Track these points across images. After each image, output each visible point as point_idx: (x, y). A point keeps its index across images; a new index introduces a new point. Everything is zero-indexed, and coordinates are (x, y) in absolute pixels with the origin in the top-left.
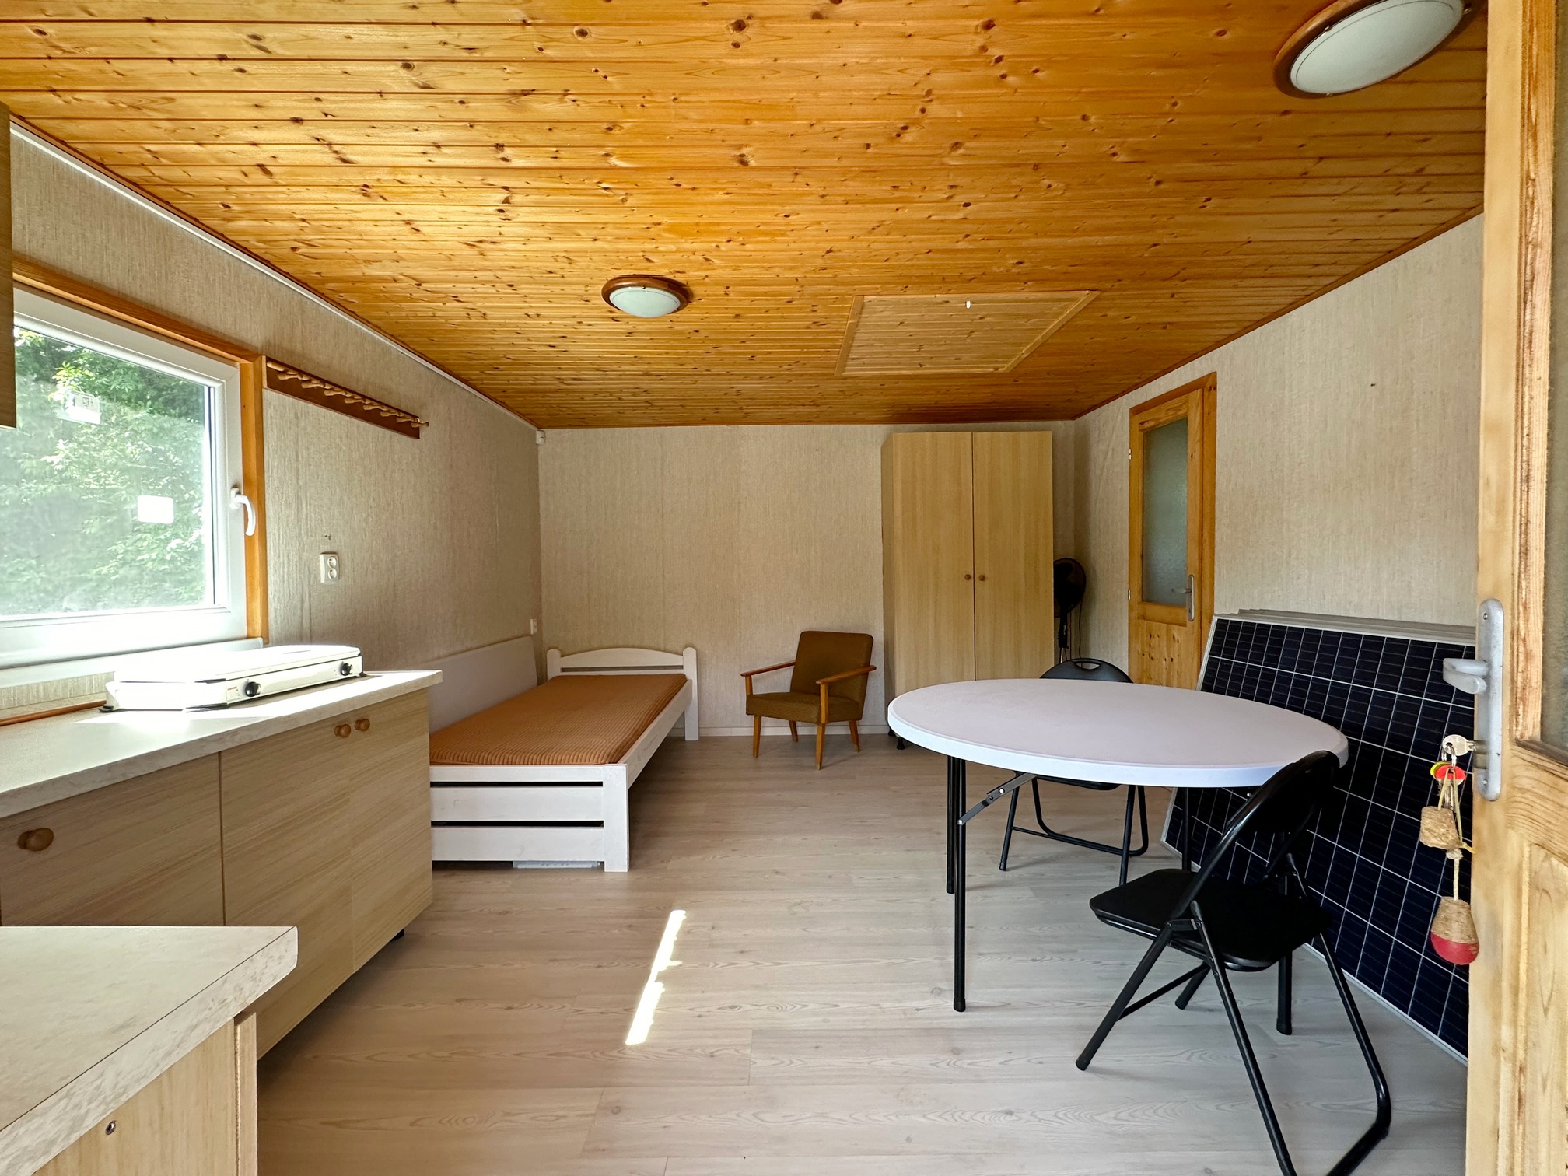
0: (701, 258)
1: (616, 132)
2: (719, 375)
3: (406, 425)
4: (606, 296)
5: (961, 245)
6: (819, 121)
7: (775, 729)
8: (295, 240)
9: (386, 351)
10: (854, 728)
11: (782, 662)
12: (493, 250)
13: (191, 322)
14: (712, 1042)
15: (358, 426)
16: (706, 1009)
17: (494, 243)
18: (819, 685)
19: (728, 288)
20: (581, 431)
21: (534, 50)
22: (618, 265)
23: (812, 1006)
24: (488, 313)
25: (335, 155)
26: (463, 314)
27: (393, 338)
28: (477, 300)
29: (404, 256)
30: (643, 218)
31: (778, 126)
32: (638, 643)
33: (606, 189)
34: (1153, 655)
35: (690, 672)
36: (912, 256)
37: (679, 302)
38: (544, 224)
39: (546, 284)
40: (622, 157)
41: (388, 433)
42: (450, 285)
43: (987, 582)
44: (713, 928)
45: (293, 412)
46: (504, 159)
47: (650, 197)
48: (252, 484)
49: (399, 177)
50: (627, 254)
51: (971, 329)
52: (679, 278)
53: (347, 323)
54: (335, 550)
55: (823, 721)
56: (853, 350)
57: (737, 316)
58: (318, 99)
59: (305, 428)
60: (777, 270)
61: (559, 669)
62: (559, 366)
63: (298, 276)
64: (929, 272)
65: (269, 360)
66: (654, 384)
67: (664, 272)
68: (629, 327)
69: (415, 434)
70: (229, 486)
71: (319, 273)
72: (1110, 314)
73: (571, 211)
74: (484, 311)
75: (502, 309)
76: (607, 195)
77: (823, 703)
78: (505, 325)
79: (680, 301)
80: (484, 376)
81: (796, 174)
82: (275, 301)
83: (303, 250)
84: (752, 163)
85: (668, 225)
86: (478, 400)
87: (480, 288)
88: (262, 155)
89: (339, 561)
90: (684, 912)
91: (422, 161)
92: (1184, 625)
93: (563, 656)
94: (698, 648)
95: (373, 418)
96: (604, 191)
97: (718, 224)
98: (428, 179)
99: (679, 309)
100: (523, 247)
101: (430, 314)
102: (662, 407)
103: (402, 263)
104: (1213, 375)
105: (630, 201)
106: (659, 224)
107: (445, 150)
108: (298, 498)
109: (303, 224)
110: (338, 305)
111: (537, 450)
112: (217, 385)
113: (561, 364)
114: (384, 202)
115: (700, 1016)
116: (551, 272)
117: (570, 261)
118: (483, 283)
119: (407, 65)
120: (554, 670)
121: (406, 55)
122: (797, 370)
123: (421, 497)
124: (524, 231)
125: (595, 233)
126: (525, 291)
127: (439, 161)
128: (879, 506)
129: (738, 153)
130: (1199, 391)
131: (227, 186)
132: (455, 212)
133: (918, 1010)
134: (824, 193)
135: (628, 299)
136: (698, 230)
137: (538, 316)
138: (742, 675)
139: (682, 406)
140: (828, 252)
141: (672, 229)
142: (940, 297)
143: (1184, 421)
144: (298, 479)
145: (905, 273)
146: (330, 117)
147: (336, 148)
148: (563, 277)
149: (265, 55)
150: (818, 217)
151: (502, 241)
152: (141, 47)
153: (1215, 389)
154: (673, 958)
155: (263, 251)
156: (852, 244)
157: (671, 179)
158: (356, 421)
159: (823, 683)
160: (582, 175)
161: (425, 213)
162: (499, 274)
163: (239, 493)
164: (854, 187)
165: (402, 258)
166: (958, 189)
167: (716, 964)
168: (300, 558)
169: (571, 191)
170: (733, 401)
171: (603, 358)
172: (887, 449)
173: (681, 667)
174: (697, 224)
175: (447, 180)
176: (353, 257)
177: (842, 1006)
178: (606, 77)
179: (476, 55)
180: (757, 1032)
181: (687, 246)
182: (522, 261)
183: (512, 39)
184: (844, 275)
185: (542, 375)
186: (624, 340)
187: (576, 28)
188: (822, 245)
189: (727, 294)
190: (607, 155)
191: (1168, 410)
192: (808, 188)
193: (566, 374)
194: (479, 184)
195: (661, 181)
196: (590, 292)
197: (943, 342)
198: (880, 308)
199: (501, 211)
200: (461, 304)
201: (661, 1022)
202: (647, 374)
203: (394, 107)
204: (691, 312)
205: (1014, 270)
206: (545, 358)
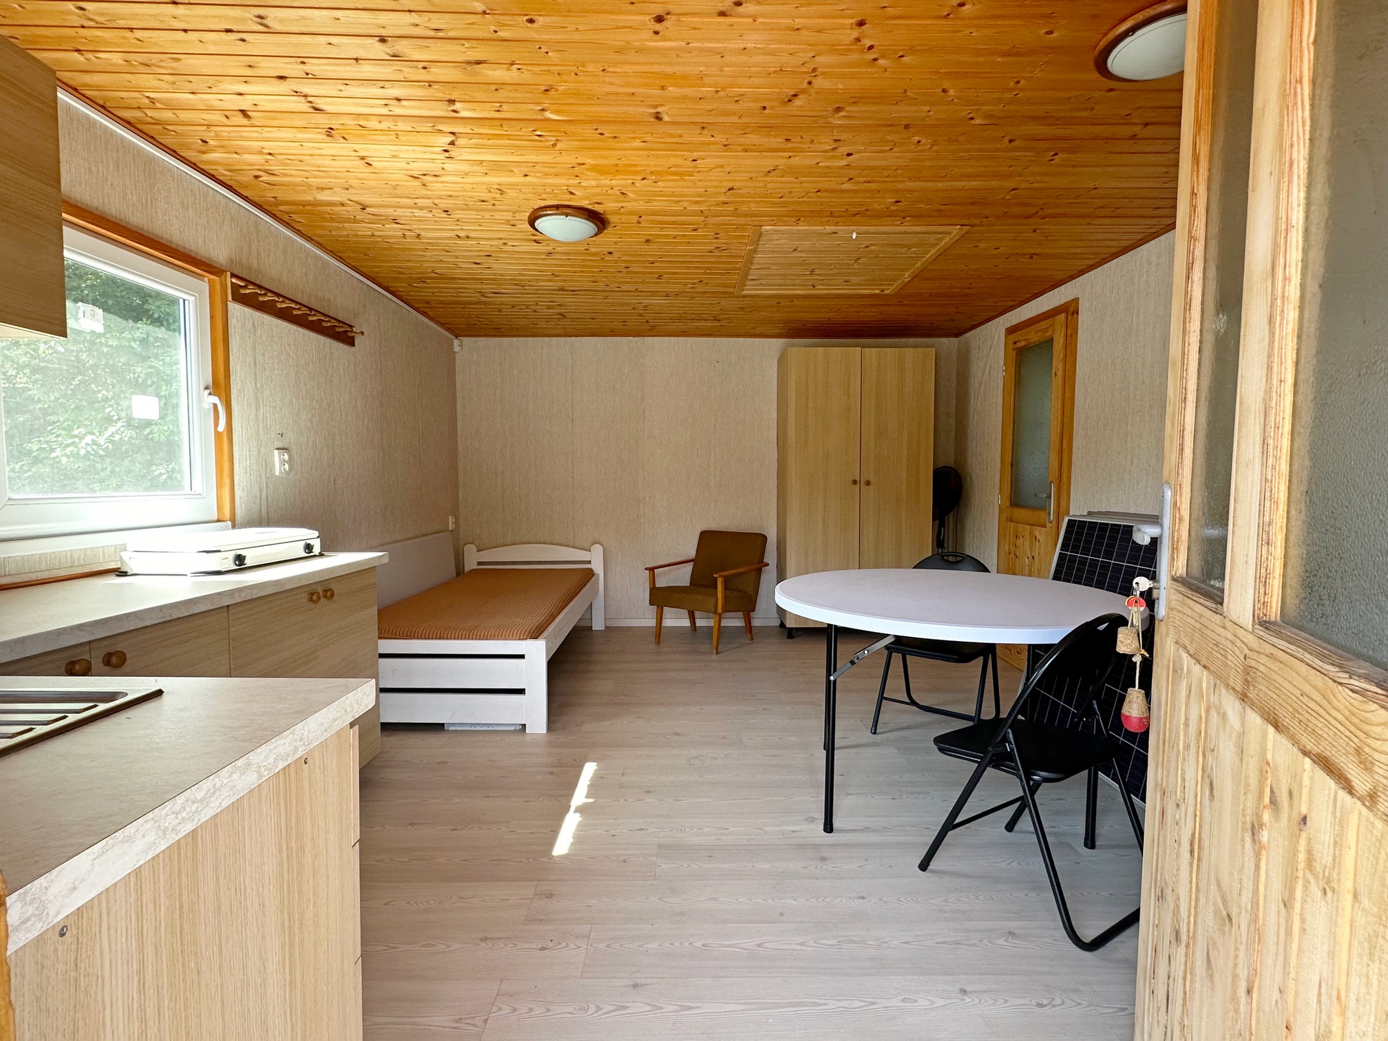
0: (618, 192)
1: (552, 93)
2: (628, 291)
3: (343, 334)
4: (532, 222)
5: (846, 186)
6: (723, 89)
7: (676, 619)
8: (259, 170)
9: (326, 265)
10: (748, 620)
11: (683, 559)
12: (434, 182)
13: (171, 242)
14: (624, 852)
15: (304, 335)
16: (618, 831)
17: (436, 176)
18: (716, 578)
19: (640, 217)
20: (497, 339)
21: (490, 32)
22: (544, 196)
23: (706, 829)
24: (422, 233)
25: (309, 105)
26: (400, 234)
27: (331, 253)
28: (412, 222)
29: (353, 185)
30: (570, 159)
31: (689, 91)
32: (549, 540)
33: (539, 136)
34: (1018, 554)
35: (598, 567)
36: (803, 194)
37: (596, 230)
38: (482, 162)
39: (477, 210)
40: (556, 112)
41: (329, 341)
42: (392, 210)
43: (871, 487)
44: (623, 774)
45: (251, 322)
46: (455, 111)
47: (577, 143)
48: (220, 385)
49: (361, 123)
50: (553, 188)
51: (859, 256)
52: (597, 208)
53: (293, 241)
54: (286, 446)
55: (720, 610)
56: (751, 272)
57: (648, 241)
58: (303, 63)
59: (261, 337)
60: (685, 204)
61: (475, 563)
62: (481, 281)
63: (256, 199)
64: (818, 208)
65: (233, 275)
66: (569, 299)
67: (585, 203)
68: (550, 249)
69: (350, 342)
70: (202, 388)
71: (275, 198)
72: (982, 245)
73: (507, 153)
74: (418, 232)
75: (436, 230)
76: (540, 141)
77: (720, 595)
78: (437, 244)
79: (597, 226)
80: (410, 288)
81: (703, 128)
82: (236, 222)
83: (265, 178)
84: (666, 118)
85: (592, 165)
86: (403, 310)
87: (418, 213)
88: (245, 103)
89: (290, 458)
90: (595, 764)
91: (385, 111)
92: (1045, 526)
93: (478, 551)
94: (605, 545)
95: (316, 327)
96: (537, 138)
97: (635, 165)
98: (384, 125)
99: (596, 235)
100: (462, 180)
101: (370, 233)
102: (573, 319)
103: (351, 191)
104: (1076, 301)
105: (560, 145)
106: (583, 164)
107: (404, 103)
108: (257, 399)
109: (270, 157)
110: (286, 224)
111: (455, 357)
112: (191, 299)
113: (483, 279)
114: (345, 141)
115: (614, 835)
116: (484, 201)
117: (502, 192)
118: (421, 209)
119: (383, 40)
120: (470, 564)
121: (383, 32)
122: (700, 289)
123: (356, 400)
124: (464, 167)
125: (526, 170)
126: (458, 216)
127: (398, 111)
128: (775, 416)
129: (654, 111)
130: (1064, 315)
131: (208, 126)
132: (406, 152)
133: (794, 832)
134: (727, 143)
135: (552, 226)
136: (616, 170)
137: (468, 237)
138: (646, 569)
139: (592, 319)
140: (730, 189)
141: (594, 168)
142: (829, 229)
143: (1050, 342)
144: (256, 382)
145: (798, 208)
146: (310, 76)
147: (310, 99)
148: (494, 205)
149: (266, 30)
150: (721, 161)
151: (443, 175)
152: (162, 21)
153: (1077, 313)
154: (587, 797)
155: (229, 178)
156: (749, 184)
157: (596, 129)
158: (301, 330)
159: (720, 576)
160: (521, 124)
161: (380, 152)
162: (436, 201)
163: (210, 394)
164: (753, 139)
165: (351, 187)
166: (842, 143)
167: (626, 800)
168: (259, 453)
169: (508, 137)
170: (641, 315)
171: (523, 275)
172: (782, 361)
173: (589, 562)
174: (616, 165)
175: (402, 126)
176: (309, 186)
177: (731, 829)
178: (547, 53)
179: (440, 34)
180: (660, 846)
181: (608, 182)
182: (458, 191)
183: (472, 23)
184: (744, 208)
185: (465, 288)
186: (544, 259)
187: (527, 17)
188: (723, 184)
189: (639, 223)
190: (543, 110)
191: (1036, 332)
192: (713, 139)
193: (487, 288)
194: (430, 129)
195: (588, 131)
196: (517, 218)
197: (833, 267)
198: (775, 237)
199: (446, 151)
200: (399, 225)
201: (579, 839)
202: (562, 289)
203: (367, 70)
204: (607, 237)
205: (893, 208)
206: (470, 274)
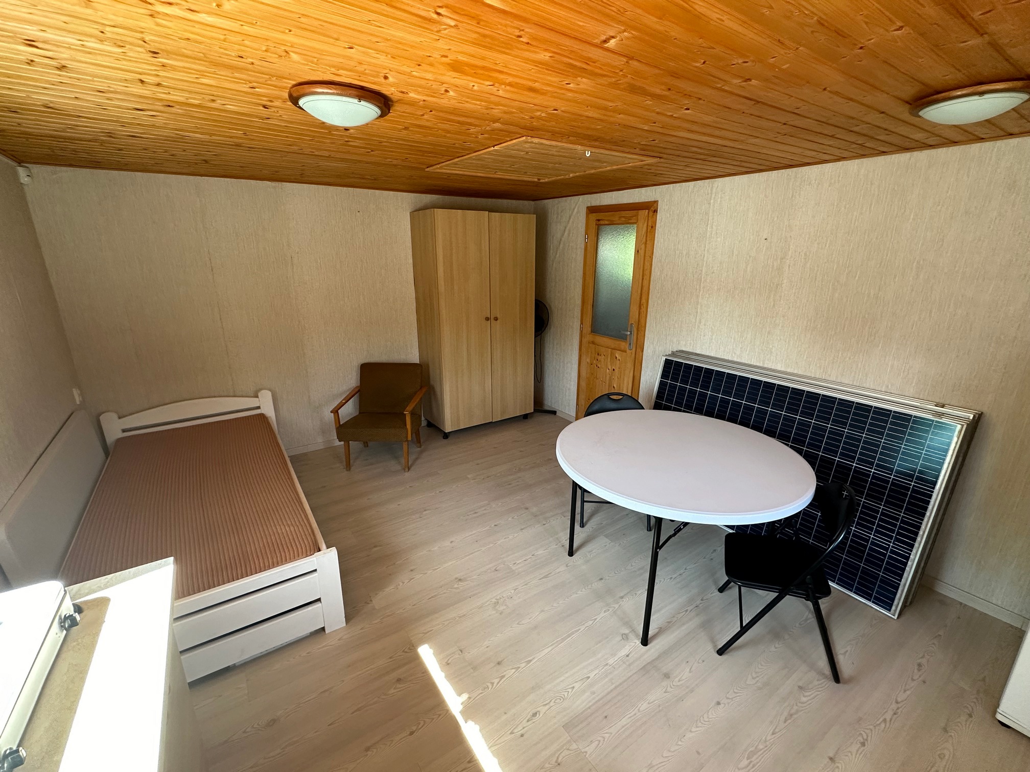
0: (442, 89)
2: (318, 156)
14: (548, 752)
16: (521, 727)
17: (191, 10)
18: (405, 414)
19: (431, 111)
23: (577, 686)
24: (74, 66)
26: (24, 58)
30: (439, 48)
33: (438, 14)
34: (599, 365)
35: (268, 412)
43: (498, 321)
44: (461, 651)
47: (476, 36)
50: (369, 68)
55: (409, 439)
57: (405, 128)
60: (495, 111)
61: (121, 432)
67: (388, 89)
77: (409, 426)
87: (93, 43)
90: (427, 645)
92: (624, 351)
93: (120, 418)
94: (272, 388)
102: (216, 165)
104: (656, 202)
106: (447, 57)
111: (24, 191)
116: (241, 57)
120: (114, 433)
130: (646, 210)
133: (627, 656)
136: (476, 71)
137: (158, 84)
138: (331, 412)
139: (242, 167)
141: (452, 63)
148: (251, 64)
153: (657, 212)
154: (459, 695)
159: (409, 412)
167: (492, 683)
170: (302, 170)
173: (259, 408)
174: (483, 67)
177: (591, 676)
180: (566, 727)
181: (446, 78)
189: (423, 115)
200: (32, 49)
202: (238, 145)
